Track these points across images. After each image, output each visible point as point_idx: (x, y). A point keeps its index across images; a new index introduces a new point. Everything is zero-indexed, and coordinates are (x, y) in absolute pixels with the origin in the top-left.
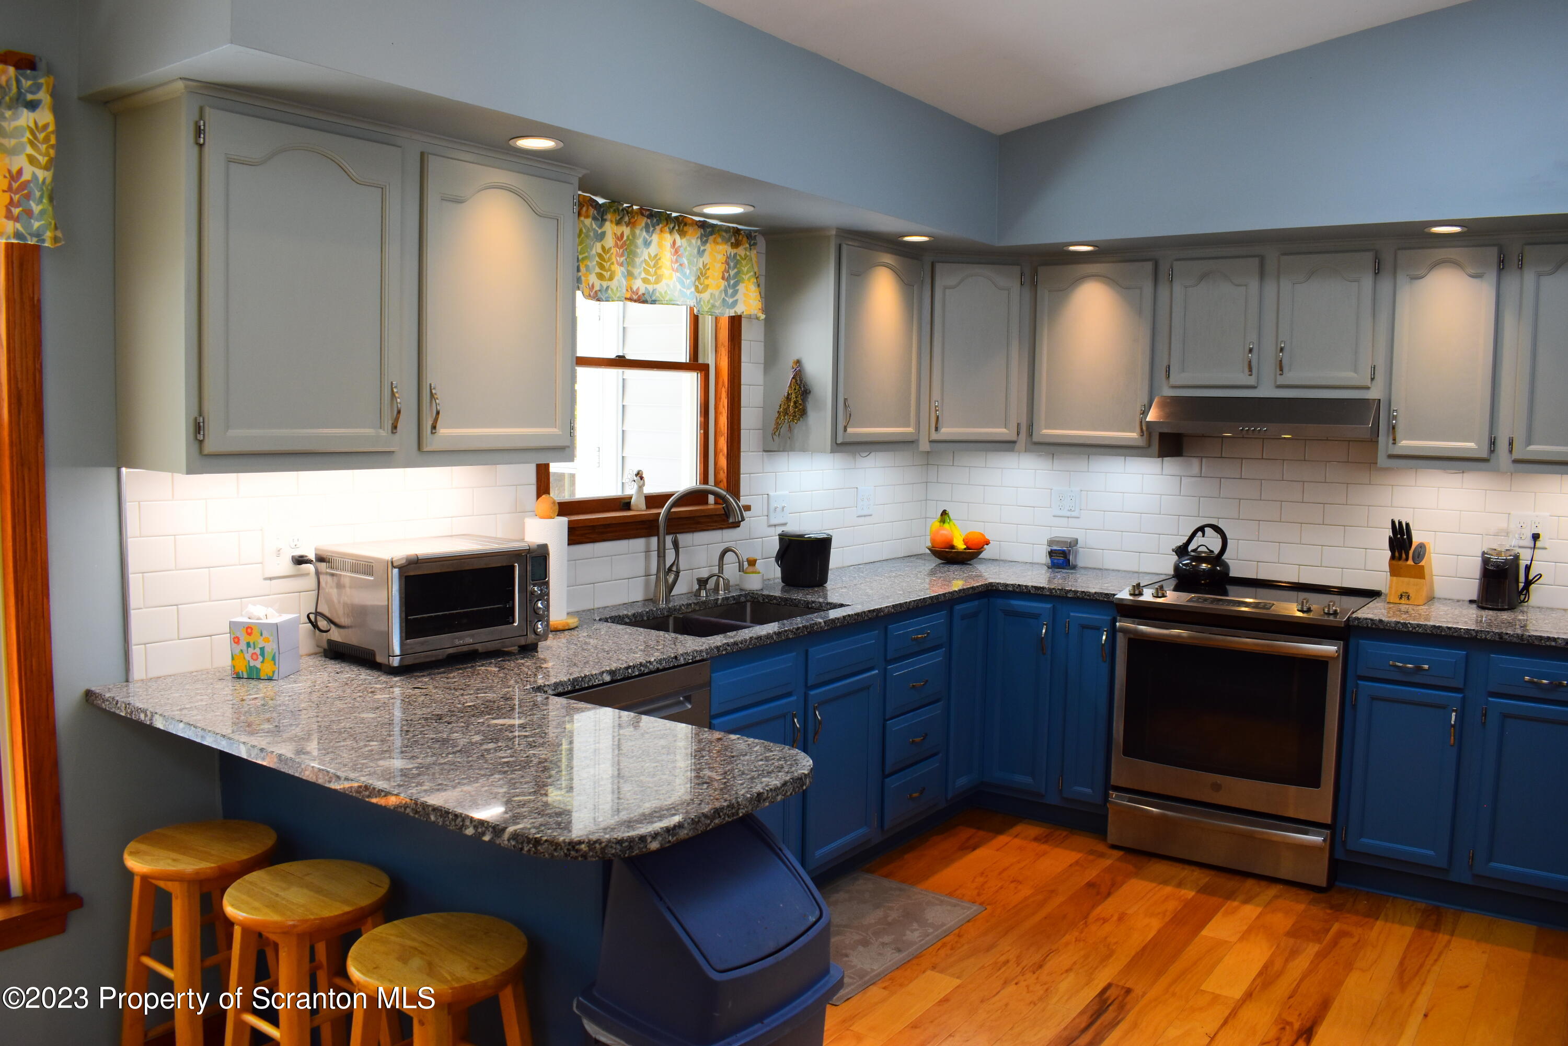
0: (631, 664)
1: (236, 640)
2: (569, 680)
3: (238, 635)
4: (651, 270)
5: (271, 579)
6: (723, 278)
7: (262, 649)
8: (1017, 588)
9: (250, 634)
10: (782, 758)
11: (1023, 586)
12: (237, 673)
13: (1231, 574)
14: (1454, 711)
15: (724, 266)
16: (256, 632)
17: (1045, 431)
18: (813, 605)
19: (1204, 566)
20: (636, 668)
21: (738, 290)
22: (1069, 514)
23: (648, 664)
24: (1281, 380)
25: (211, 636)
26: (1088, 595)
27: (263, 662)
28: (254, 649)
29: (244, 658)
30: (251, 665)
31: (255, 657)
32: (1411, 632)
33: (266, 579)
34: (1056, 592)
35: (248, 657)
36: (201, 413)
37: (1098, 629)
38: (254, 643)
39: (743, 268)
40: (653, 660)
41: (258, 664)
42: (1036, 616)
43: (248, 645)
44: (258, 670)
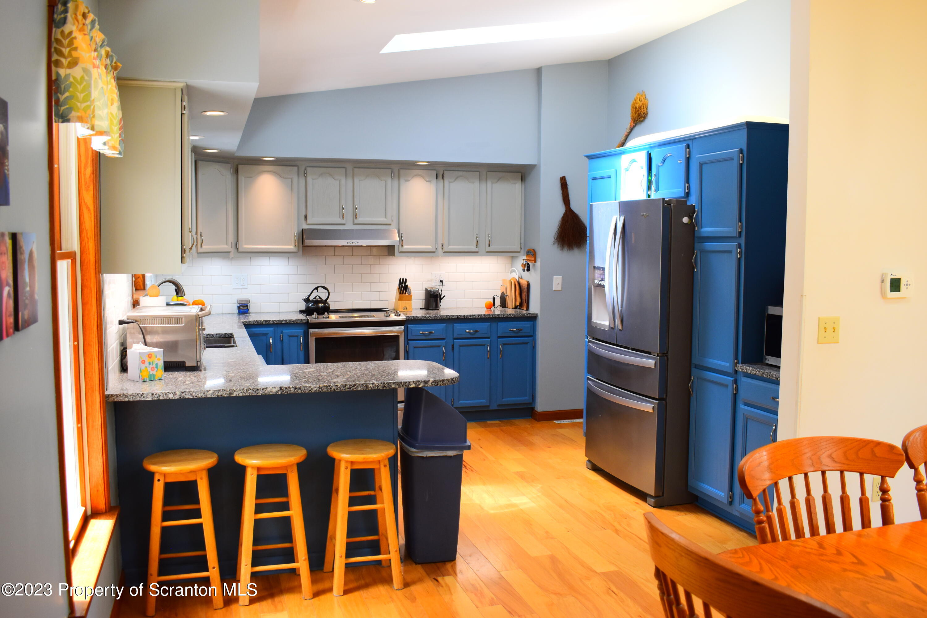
1: (144, 362)
3: (144, 359)
7: (157, 364)
8: (256, 322)
9: (150, 358)
11: (259, 321)
12: (143, 379)
13: (331, 308)
14: (443, 347)
16: (153, 356)
17: (245, 246)
19: (320, 305)
22: (242, 287)
24: (356, 222)
26: (292, 321)
27: (157, 371)
28: (153, 365)
29: (147, 371)
30: (151, 373)
31: (153, 369)
32: (427, 319)
34: (276, 321)
35: (149, 370)
37: (297, 336)
38: (152, 362)
41: (154, 372)
42: (265, 335)
43: (150, 363)
44: (154, 376)
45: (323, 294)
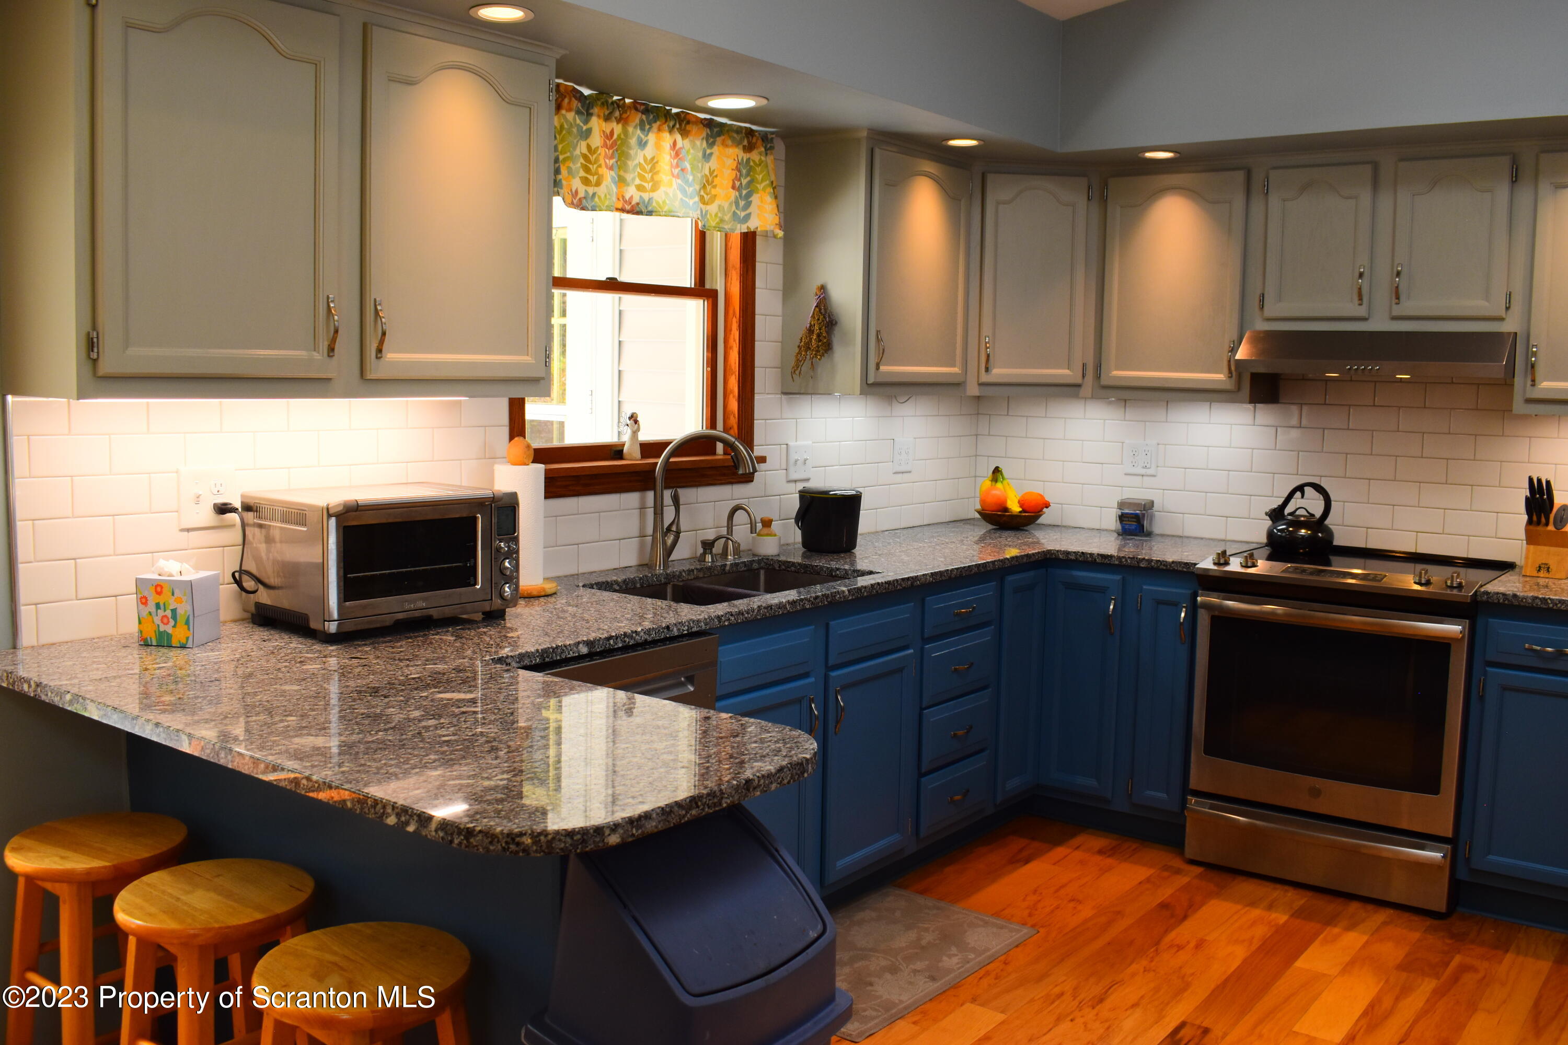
0: (614, 634)
1: (143, 601)
2: (537, 651)
3: (146, 594)
4: (646, 175)
5: (188, 530)
6: (733, 187)
7: (174, 611)
8: (1080, 556)
9: (159, 593)
10: (780, 740)
11: (1087, 553)
12: (145, 640)
13: (1335, 543)
15: (734, 172)
16: (167, 591)
17: (1116, 373)
18: (838, 572)
19: (1303, 532)
20: (619, 639)
21: (751, 201)
22: (1143, 471)
23: (634, 635)
24: (1397, 311)
25: (116, 596)
26: (1164, 565)
27: (174, 626)
28: (165, 611)
29: (153, 622)
30: (161, 630)
31: (165, 621)
32: (1551, 609)
33: (182, 530)
34: (1126, 560)
35: (157, 620)
36: (94, 327)
37: (1177, 606)
38: (164, 604)
39: (757, 176)
40: (639, 629)
41: (169, 629)
42: (1102, 590)
43: (158, 606)
44: (169, 636)
45: (1312, 504)
